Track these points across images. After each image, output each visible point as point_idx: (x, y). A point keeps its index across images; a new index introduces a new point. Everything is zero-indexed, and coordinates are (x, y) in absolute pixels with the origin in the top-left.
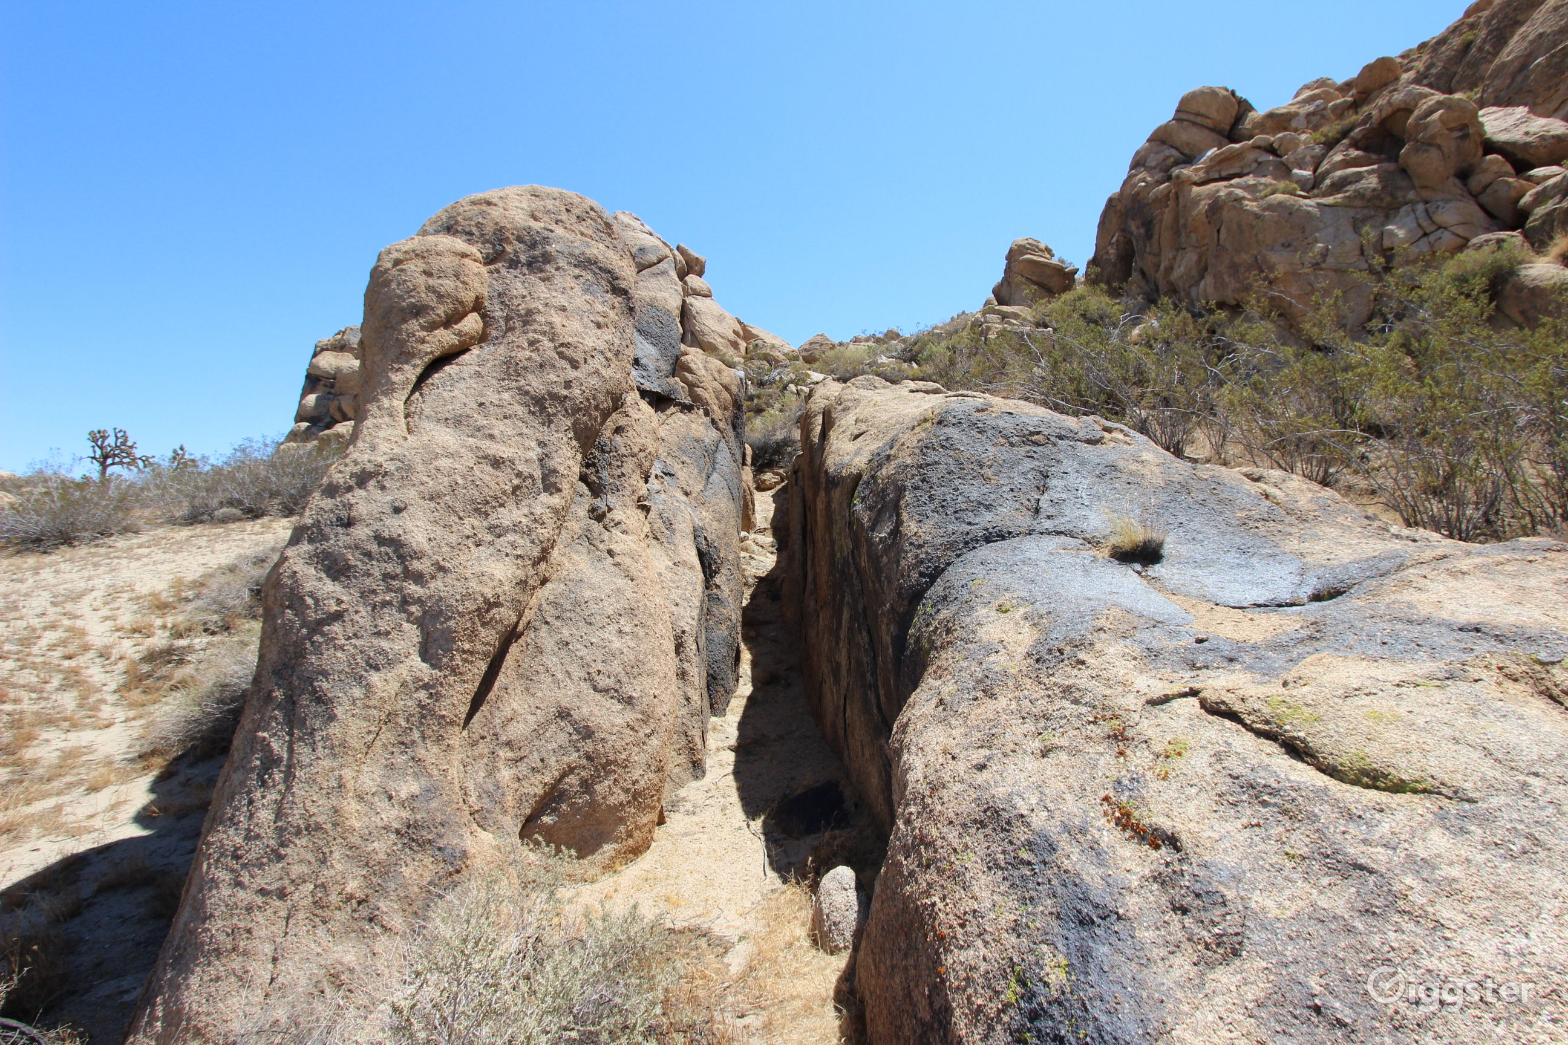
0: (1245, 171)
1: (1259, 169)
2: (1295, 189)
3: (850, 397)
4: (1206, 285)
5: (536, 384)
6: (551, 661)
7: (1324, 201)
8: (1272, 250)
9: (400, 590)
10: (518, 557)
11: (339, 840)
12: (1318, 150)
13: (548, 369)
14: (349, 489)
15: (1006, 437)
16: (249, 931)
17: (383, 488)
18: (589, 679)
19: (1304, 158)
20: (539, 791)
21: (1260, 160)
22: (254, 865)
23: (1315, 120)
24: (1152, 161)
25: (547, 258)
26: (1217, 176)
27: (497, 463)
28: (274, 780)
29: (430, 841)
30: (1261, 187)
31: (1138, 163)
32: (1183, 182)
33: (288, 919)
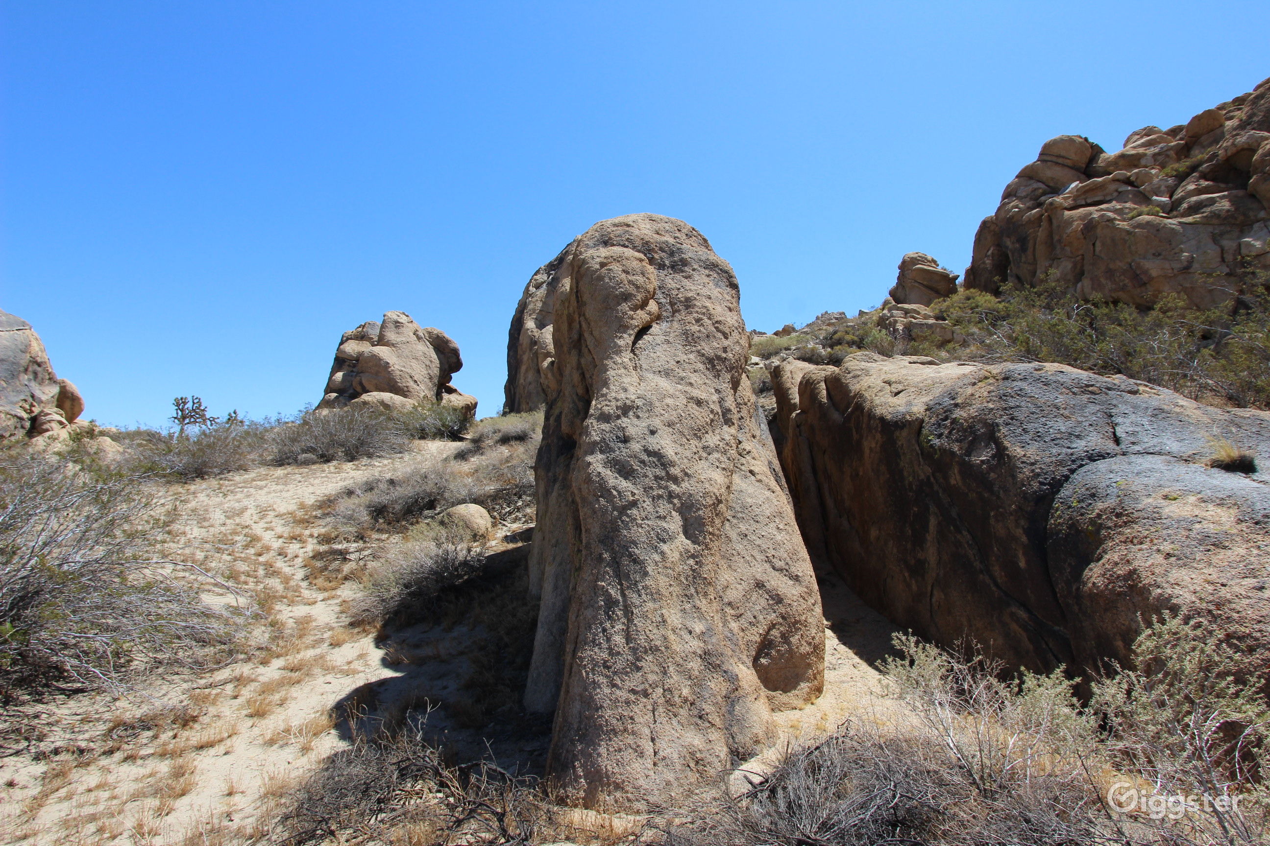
0: (1108, 198)
1: (1120, 197)
2: (1158, 212)
3: (856, 368)
4: (1083, 286)
5: (708, 348)
6: (739, 547)
7: (1184, 220)
8: (1144, 258)
9: (666, 487)
10: (724, 469)
11: (671, 659)
12: (1171, 181)
13: (712, 339)
14: (618, 417)
15: (1067, 388)
16: (632, 718)
17: (638, 417)
18: (768, 561)
19: (1159, 187)
20: (758, 639)
21: (1120, 190)
22: (622, 673)
23: (1161, 160)
24: (1022, 192)
25: (684, 263)
26: (1083, 203)
27: (699, 403)
28: (617, 615)
29: (719, 666)
30: (1127, 211)
31: (1009, 194)
32: (1056, 208)
33: (653, 711)
